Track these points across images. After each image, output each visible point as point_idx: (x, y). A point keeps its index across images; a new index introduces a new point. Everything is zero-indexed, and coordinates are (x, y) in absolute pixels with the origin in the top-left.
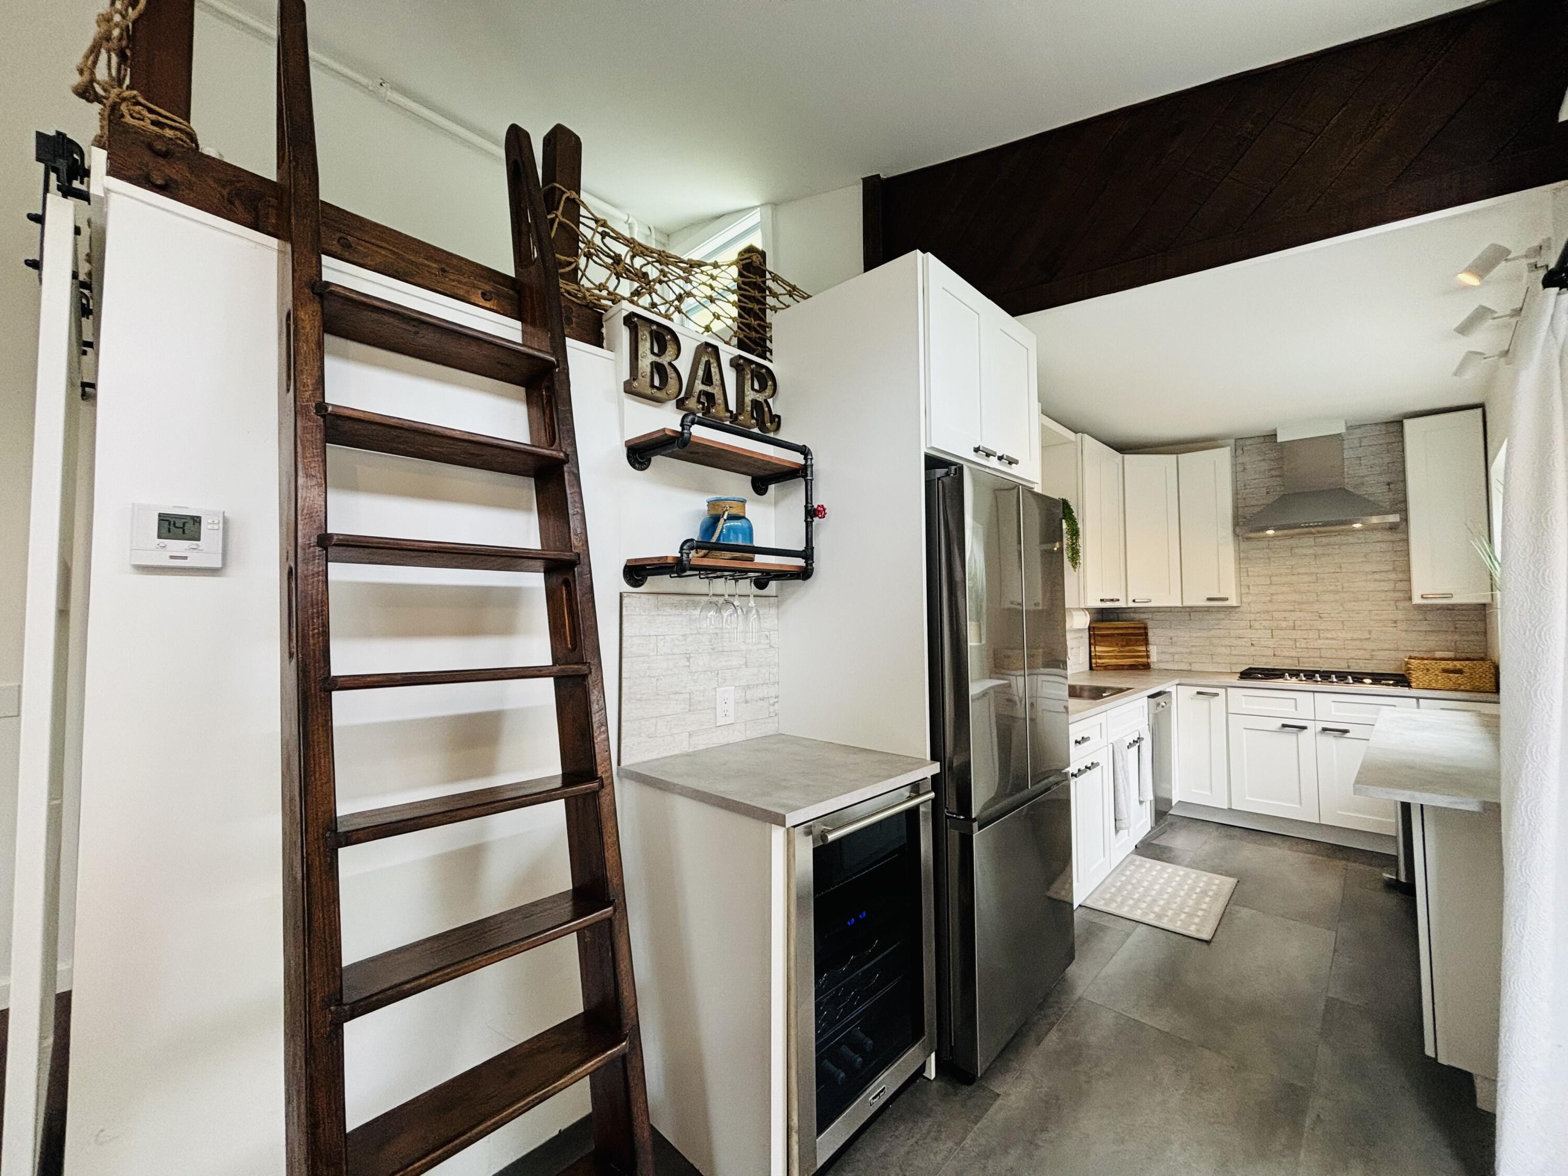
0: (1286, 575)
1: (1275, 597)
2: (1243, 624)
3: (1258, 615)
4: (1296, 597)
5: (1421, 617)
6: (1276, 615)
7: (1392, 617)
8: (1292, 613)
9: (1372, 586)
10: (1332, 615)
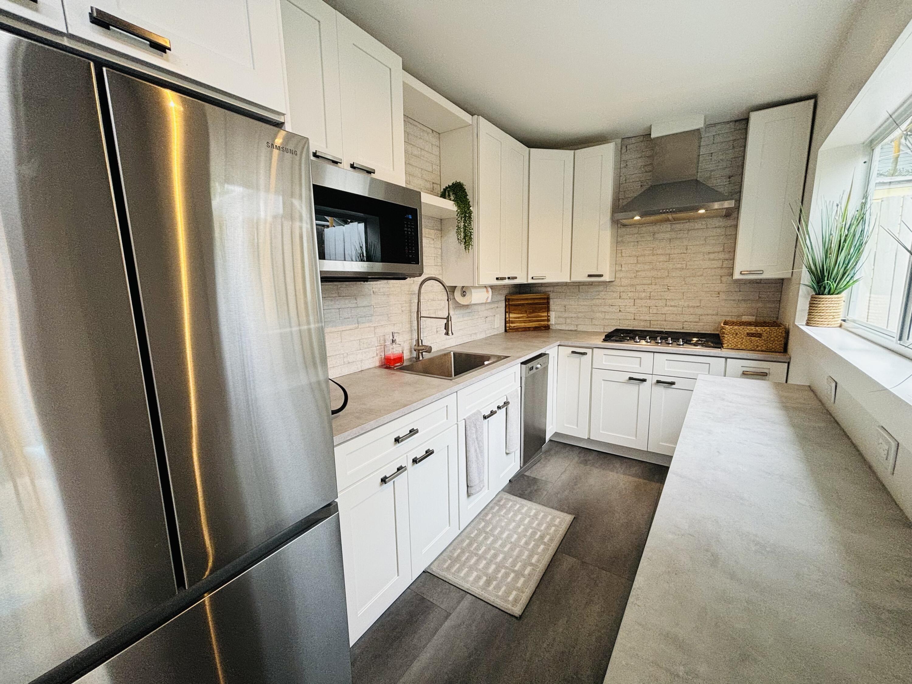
0: (649, 255)
1: (639, 273)
2: (615, 295)
3: (626, 288)
4: (654, 273)
5: (737, 290)
6: (638, 288)
7: (717, 289)
8: (649, 286)
9: (707, 264)
10: (677, 288)
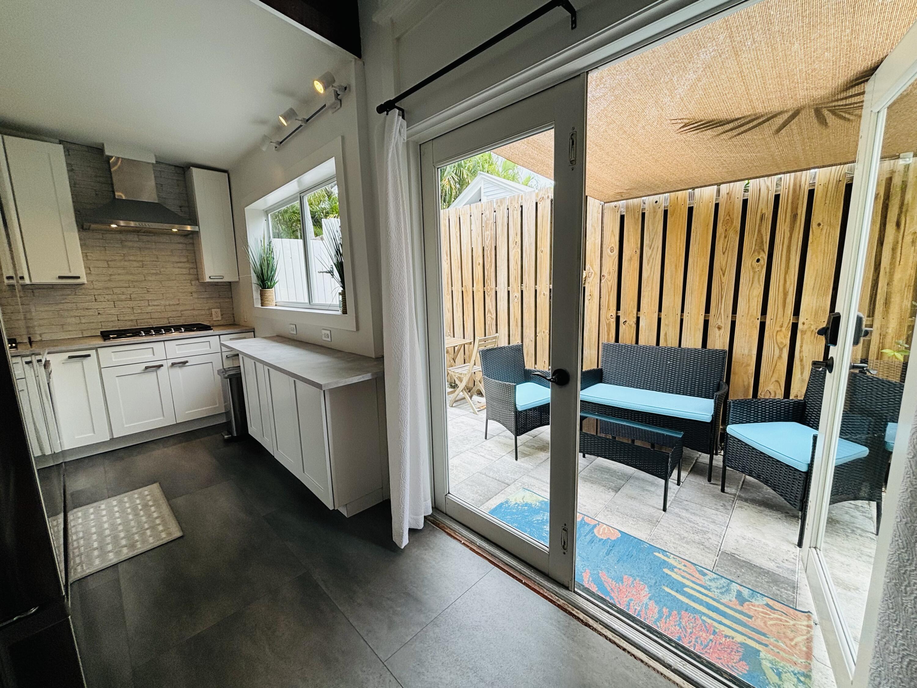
0: (121, 260)
3: (101, 291)
5: (204, 290)
7: (190, 290)
8: (128, 289)
10: (156, 290)
